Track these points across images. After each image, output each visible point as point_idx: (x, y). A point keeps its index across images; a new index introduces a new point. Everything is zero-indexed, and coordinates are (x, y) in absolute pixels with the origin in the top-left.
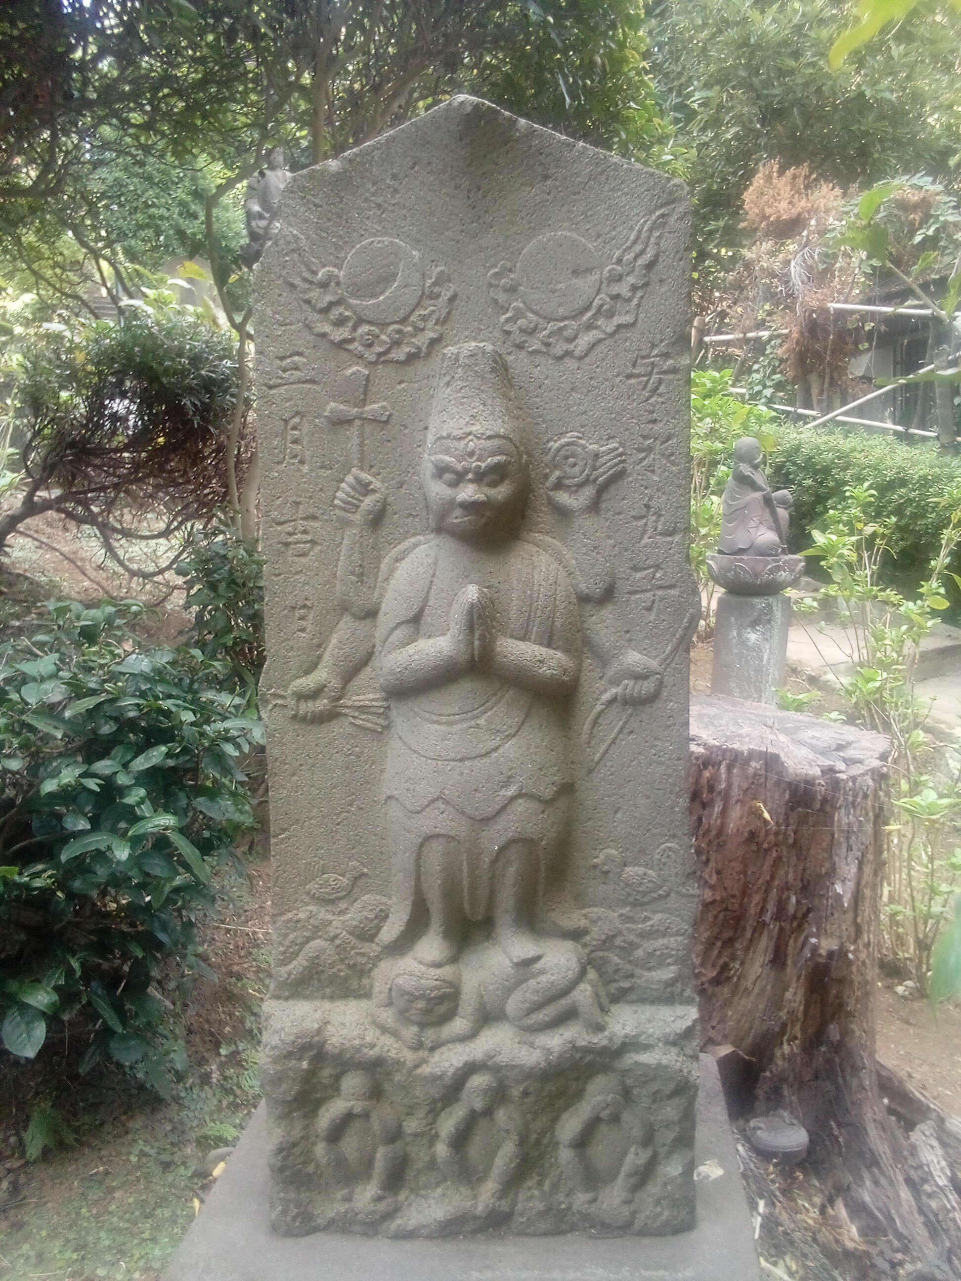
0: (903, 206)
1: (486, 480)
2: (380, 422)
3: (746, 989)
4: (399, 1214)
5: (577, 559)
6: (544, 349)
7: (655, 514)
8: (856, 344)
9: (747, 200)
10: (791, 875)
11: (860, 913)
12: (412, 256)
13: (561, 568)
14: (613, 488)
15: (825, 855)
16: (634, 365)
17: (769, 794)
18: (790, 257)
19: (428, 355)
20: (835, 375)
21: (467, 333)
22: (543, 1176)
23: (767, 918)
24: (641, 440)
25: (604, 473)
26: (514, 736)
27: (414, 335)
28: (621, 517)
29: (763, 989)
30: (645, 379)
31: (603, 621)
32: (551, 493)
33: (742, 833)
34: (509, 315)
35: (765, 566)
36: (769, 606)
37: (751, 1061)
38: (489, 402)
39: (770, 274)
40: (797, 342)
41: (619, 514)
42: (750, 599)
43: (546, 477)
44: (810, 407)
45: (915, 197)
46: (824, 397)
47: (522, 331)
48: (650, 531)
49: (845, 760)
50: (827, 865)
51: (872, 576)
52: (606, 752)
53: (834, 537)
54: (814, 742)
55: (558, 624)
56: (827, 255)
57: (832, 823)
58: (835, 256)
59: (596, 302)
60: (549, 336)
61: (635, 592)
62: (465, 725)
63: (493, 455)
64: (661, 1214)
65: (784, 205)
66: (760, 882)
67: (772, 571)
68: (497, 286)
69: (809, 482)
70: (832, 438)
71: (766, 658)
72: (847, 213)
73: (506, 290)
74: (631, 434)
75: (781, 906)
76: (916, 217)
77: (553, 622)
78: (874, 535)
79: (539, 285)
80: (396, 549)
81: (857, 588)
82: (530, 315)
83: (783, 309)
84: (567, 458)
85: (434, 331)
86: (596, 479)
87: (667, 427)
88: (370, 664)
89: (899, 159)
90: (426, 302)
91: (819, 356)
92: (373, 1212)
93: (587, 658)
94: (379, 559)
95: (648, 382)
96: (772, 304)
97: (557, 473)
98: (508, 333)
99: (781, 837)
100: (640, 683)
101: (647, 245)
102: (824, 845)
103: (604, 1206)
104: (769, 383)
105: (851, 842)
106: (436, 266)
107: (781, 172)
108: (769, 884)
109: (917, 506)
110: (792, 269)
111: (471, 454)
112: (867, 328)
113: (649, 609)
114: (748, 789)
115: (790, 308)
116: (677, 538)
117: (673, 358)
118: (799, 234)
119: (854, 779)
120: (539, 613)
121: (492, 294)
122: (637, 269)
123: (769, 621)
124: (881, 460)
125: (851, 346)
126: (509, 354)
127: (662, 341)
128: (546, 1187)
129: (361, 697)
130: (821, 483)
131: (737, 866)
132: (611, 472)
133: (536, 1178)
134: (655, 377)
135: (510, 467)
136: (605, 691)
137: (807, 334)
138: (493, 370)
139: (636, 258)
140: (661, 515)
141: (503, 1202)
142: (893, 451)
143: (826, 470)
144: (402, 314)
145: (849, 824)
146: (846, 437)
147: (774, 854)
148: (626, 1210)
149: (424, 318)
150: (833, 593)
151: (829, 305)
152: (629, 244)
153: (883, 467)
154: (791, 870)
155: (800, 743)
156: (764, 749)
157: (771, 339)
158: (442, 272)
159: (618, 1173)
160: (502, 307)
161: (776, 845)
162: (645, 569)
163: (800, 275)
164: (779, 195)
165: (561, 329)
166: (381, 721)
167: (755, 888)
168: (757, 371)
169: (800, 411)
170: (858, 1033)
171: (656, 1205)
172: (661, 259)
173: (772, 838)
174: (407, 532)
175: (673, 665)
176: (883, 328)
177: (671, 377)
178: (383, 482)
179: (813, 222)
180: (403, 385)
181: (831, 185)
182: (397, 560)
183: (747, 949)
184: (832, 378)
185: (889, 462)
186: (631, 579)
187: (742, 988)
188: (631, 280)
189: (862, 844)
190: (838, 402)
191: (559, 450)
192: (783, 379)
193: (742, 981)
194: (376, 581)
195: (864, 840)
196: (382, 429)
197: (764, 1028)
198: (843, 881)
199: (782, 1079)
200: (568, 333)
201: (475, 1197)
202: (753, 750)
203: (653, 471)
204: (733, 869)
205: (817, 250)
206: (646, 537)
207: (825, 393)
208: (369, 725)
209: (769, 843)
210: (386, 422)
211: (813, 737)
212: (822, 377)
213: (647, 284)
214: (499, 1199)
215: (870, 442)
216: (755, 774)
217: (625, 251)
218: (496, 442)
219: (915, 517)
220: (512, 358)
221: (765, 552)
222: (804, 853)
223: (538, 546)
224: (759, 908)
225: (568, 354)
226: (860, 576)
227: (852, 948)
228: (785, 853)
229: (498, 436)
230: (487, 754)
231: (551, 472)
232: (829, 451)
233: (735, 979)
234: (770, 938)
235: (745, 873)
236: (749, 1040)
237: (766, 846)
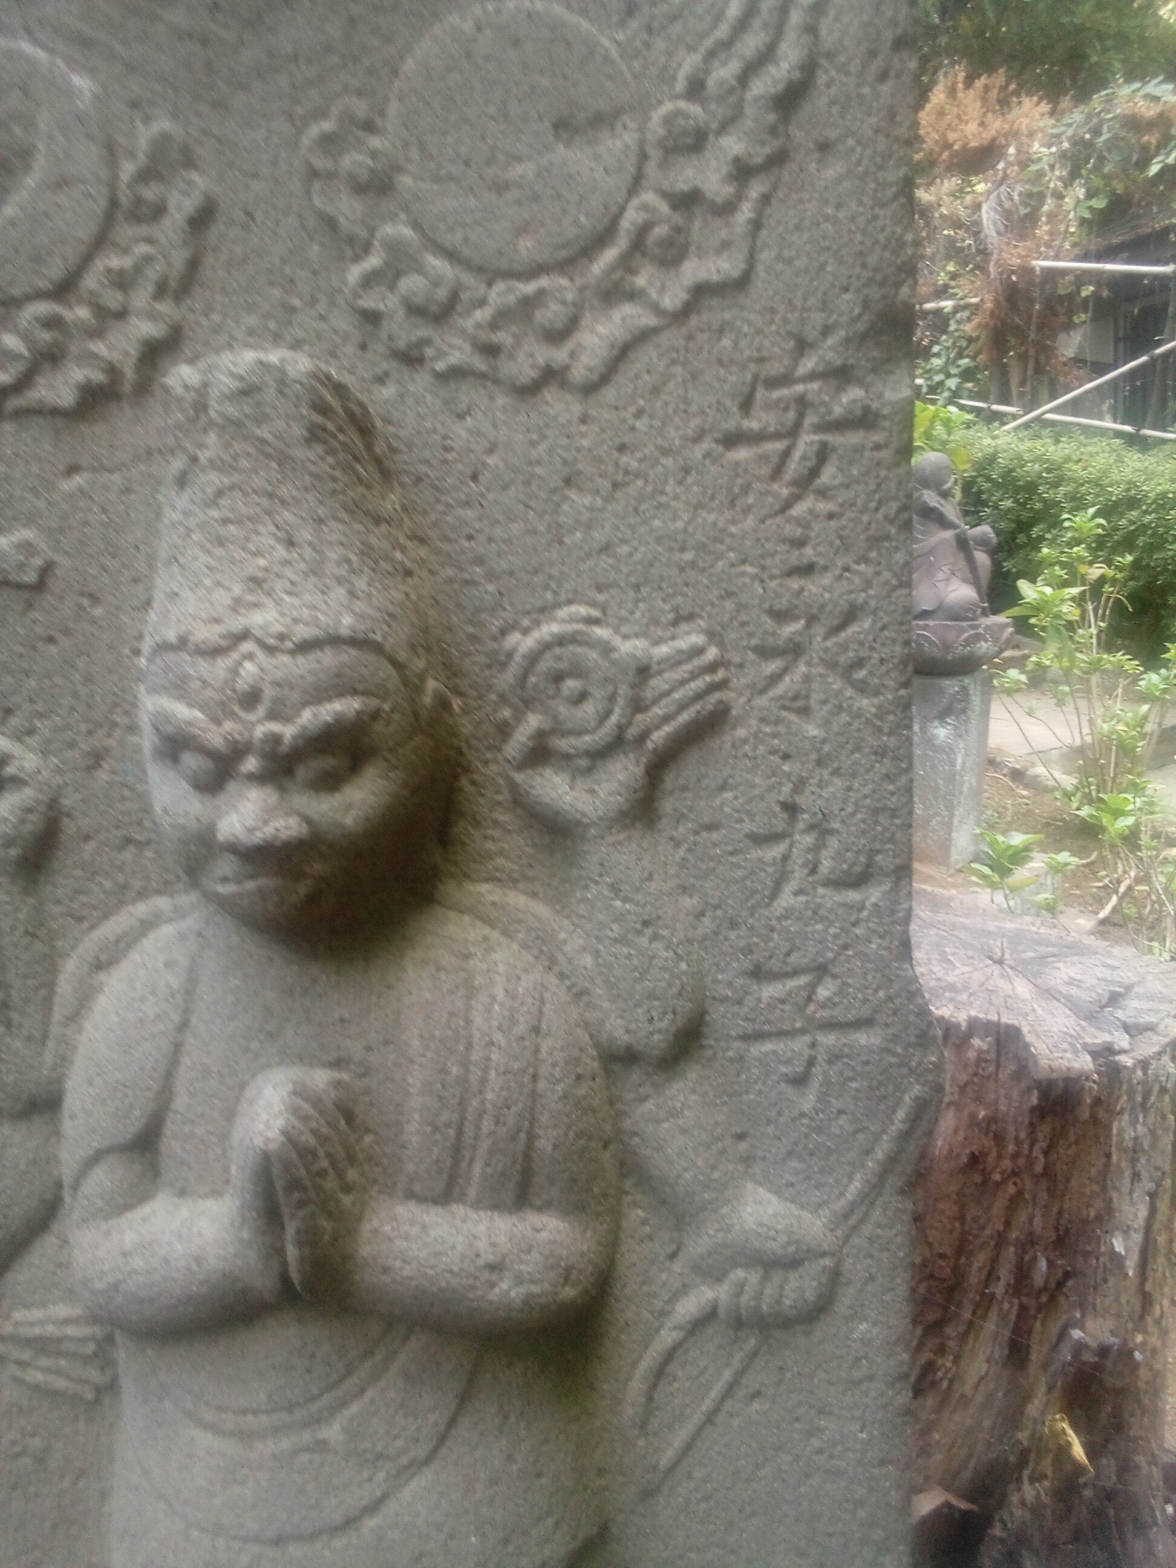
0: (1134, 124)
1: (301, 772)
2: (20, 586)
3: (962, 1396)
5: (596, 953)
6: (479, 363)
7: (811, 827)
8: (1070, 314)
9: (924, 122)
10: (1038, 1221)
11: (1150, 1274)
12: (69, 93)
13: (552, 980)
14: (693, 757)
15: (1096, 1188)
16: (746, 406)
17: (1002, 1091)
18: (981, 199)
19: (144, 387)
20: (1042, 359)
21: (251, 320)
23: (999, 1289)
24: (769, 623)
25: (666, 719)
26: (427, 1461)
27: (96, 333)
28: (715, 836)
29: (990, 1396)
30: (779, 446)
31: (672, 1114)
32: (519, 777)
33: (958, 1156)
34: (374, 261)
35: (958, 636)
36: (964, 689)
37: (972, 1512)
38: (305, 534)
39: (954, 222)
40: (992, 315)
41: (710, 827)
42: (938, 681)
43: (504, 730)
44: (1008, 403)
45: (1150, 111)
46: (1028, 388)
47: (416, 311)
48: (799, 874)
49: (1127, 1028)
50: (1099, 1203)
51: (1098, 636)
52: (689, 1447)
53: (1048, 590)
54: (1074, 991)
55: (544, 1144)
56: (1030, 195)
57: (1109, 1137)
58: (1041, 197)
59: (631, 218)
60: (493, 326)
61: (759, 1036)
62: (286, 1444)
63: (318, 695)
65: (972, 128)
66: (987, 1232)
67: (968, 642)
68: (331, 175)
69: (1008, 503)
70: (1038, 444)
71: (959, 761)
72: (1058, 136)
73: (359, 188)
74: (741, 607)
75: (1022, 1274)
76: (1151, 139)
77: (531, 1137)
78: (1102, 580)
79: (455, 170)
80: (96, 934)
81: (1079, 655)
82: (436, 263)
83: (972, 270)
84: (558, 678)
85: (152, 316)
86: (644, 736)
87: (844, 586)
88: (55, 1226)
89: (1124, 61)
90: (125, 231)
91: (1021, 333)
93: (635, 1204)
94: (51, 963)
95: (787, 454)
96: (957, 263)
97: (534, 721)
98: (372, 318)
99: (1021, 1161)
100: (776, 1278)
101: (778, 32)
102: (1093, 1172)
104: (953, 371)
105: (1139, 1167)
106: (147, 120)
107: (969, 82)
108: (1001, 1240)
109: (1152, 535)
110: (984, 216)
111: (251, 698)
112: (1084, 294)
113: (800, 1081)
114: (967, 1084)
115: (982, 268)
116: (875, 894)
117: (861, 383)
118: (993, 167)
119: (1144, 1064)
120: (487, 1125)
121: (317, 201)
122: (749, 111)
123: (964, 711)
124: (1105, 473)
125: (1062, 319)
126: (381, 380)
127: (826, 331)
129: (37, 1314)
130: (1024, 504)
131: (949, 1208)
132: (685, 717)
134: (807, 441)
135: (378, 727)
136: (685, 1290)
137: (1004, 303)
138: (315, 435)
139: (744, 79)
140: (831, 832)
142: (1120, 460)
143: (1031, 488)
144: (56, 270)
145: (1136, 1138)
146: (1057, 441)
147: (1011, 1189)
149: (122, 281)
150: (1048, 663)
151: (1034, 263)
152: (723, 31)
153: (1106, 482)
154: (1038, 1212)
155: (1049, 994)
156: (994, 1017)
157: (956, 310)
158: (165, 138)
160: (351, 240)
161: (1014, 1174)
162: (787, 975)
163: (995, 224)
164: (965, 114)
165: (529, 304)
166: (93, 1374)
167: (978, 1242)
168: (937, 355)
169: (995, 407)
170: (1145, 1470)
172: (822, 79)
173: (1007, 1163)
174: (124, 887)
175: (867, 1229)
176: (1105, 293)
177: (854, 438)
178: (45, 753)
179: (1012, 150)
180: (78, 479)
181: (1035, 98)
182: (99, 966)
183: (963, 1337)
184: (1037, 362)
185: (1115, 476)
186: (750, 1001)
187: (956, 1396)
188: (733, 145)
190: (1045, 394)
191: (533, 658)
192: (972, 364)
193: (956, 1386)
194: (46, 1024)
196: (30, 606)
197: (992, 1455)
198: (1125, 1232)
199: (1021, 1539)
200: (551, 314)
202: (976, 1019)
203: (805, 712)
204: (943, 1212)
205: (1019, 188)
206: (788, 889)
207: (1029, 383)
208: (61, 1384)
209: (1002, 1173)
210: (39, 587)
211: (1071, 982)
212: (1023, 358)
213: (779, 159)
215: (1090, 449)
216: (979, 1060)
217: (712, 54)
218: (327, 659)
219: (1150, 548)
220: (388, 392)
221: (960, 614)
222: (1061, 1187)
223: (491, 923)
224: (985, 1272)
225: (551, 376)
226: (1082, 636)
227: (1139, 1338)
228: (1028, 1185)
229: (335, 641)
230: (349, 1523)
231: (519, 717)
232: (1033, 461)
233: (945, 1384)
234: (1003, 1317)
235: (962, 1218)
236: (967, 1474)
237: (997, 1177)
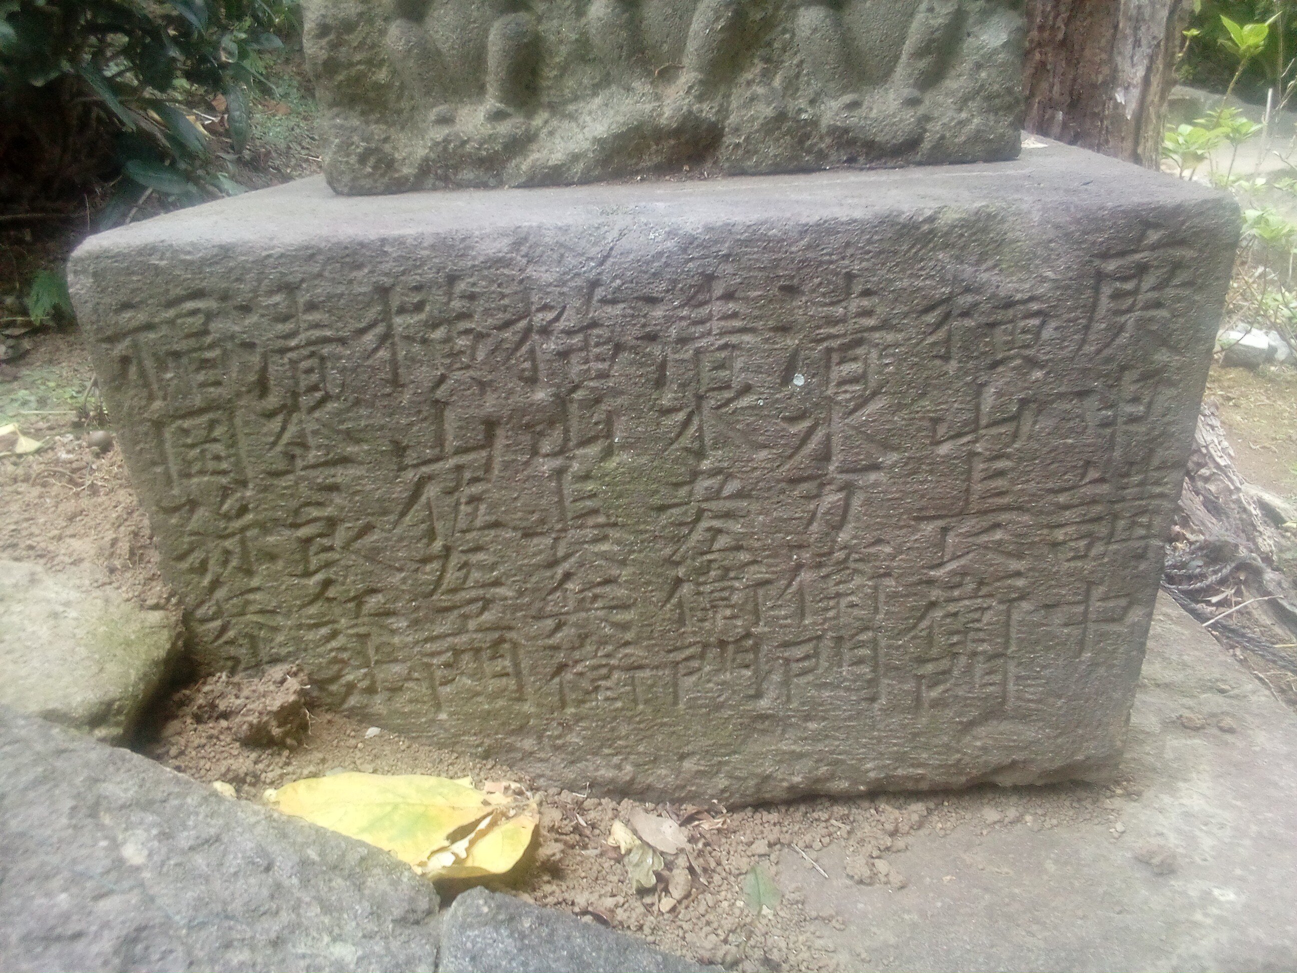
4: (534, 146)
10: (1056, 88)
15: (1104, 56)
22: (772, 63)
50: (1106, 70)
64: (968, 121)
92: (492, 138)
99: (1046, 32)
102: (1103, 42)
103: (873, 114)
105: (1140, 34)
128: (777, 82)
133: (759, 66)
141: (705, 106)
145: (1139, 7)
147: (1038, 56)
148: (909, 117)
154: (1057, 80)
159: (897, 58)
161: (1039, 45)
171: (960, 110)
189: (1154, 38)
195: (1156, 33)
198: (1127, 89)
201: (658, 97)
209: (1031, 41)
214: (700, 98)
222: (1077, 56)
228: (1050, 54)
